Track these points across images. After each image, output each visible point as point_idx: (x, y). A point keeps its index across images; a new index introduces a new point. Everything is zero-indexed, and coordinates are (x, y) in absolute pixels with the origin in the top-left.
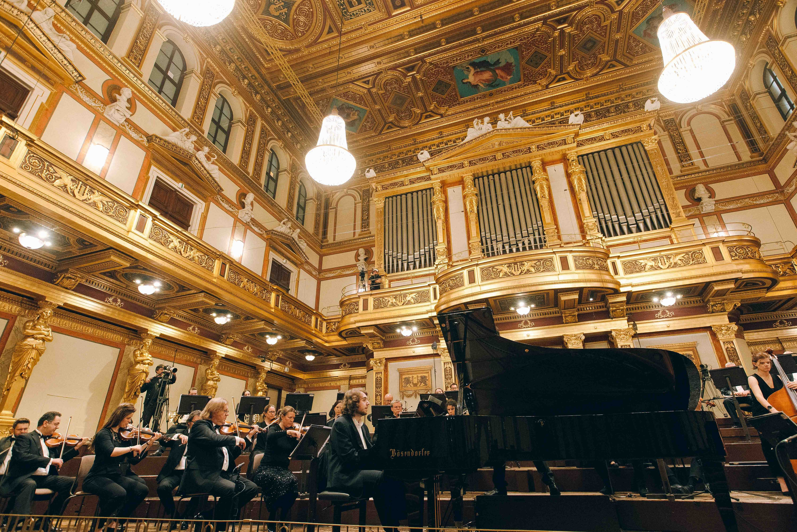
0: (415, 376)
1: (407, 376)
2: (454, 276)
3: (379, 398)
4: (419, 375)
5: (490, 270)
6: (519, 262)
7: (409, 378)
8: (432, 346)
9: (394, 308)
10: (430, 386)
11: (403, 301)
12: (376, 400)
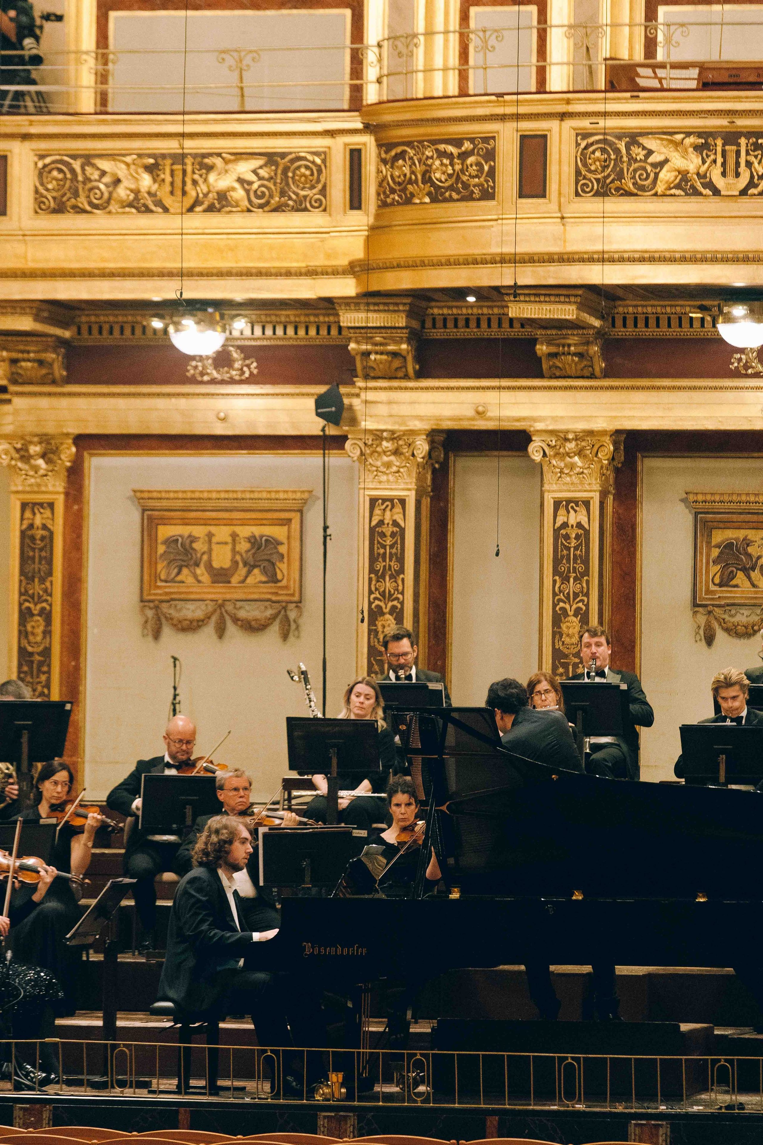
0: (222, 533)
1: (184, 531)
2: (457, 142)
3: (37, 625)
4: (244, 532)
5: (617, 151)
6: (749, 135)
7: (193, 539)
8: (321, 402)
9: (144, 221)
10: (294, 586)
11: (192, 193)
12: (23, 633)
